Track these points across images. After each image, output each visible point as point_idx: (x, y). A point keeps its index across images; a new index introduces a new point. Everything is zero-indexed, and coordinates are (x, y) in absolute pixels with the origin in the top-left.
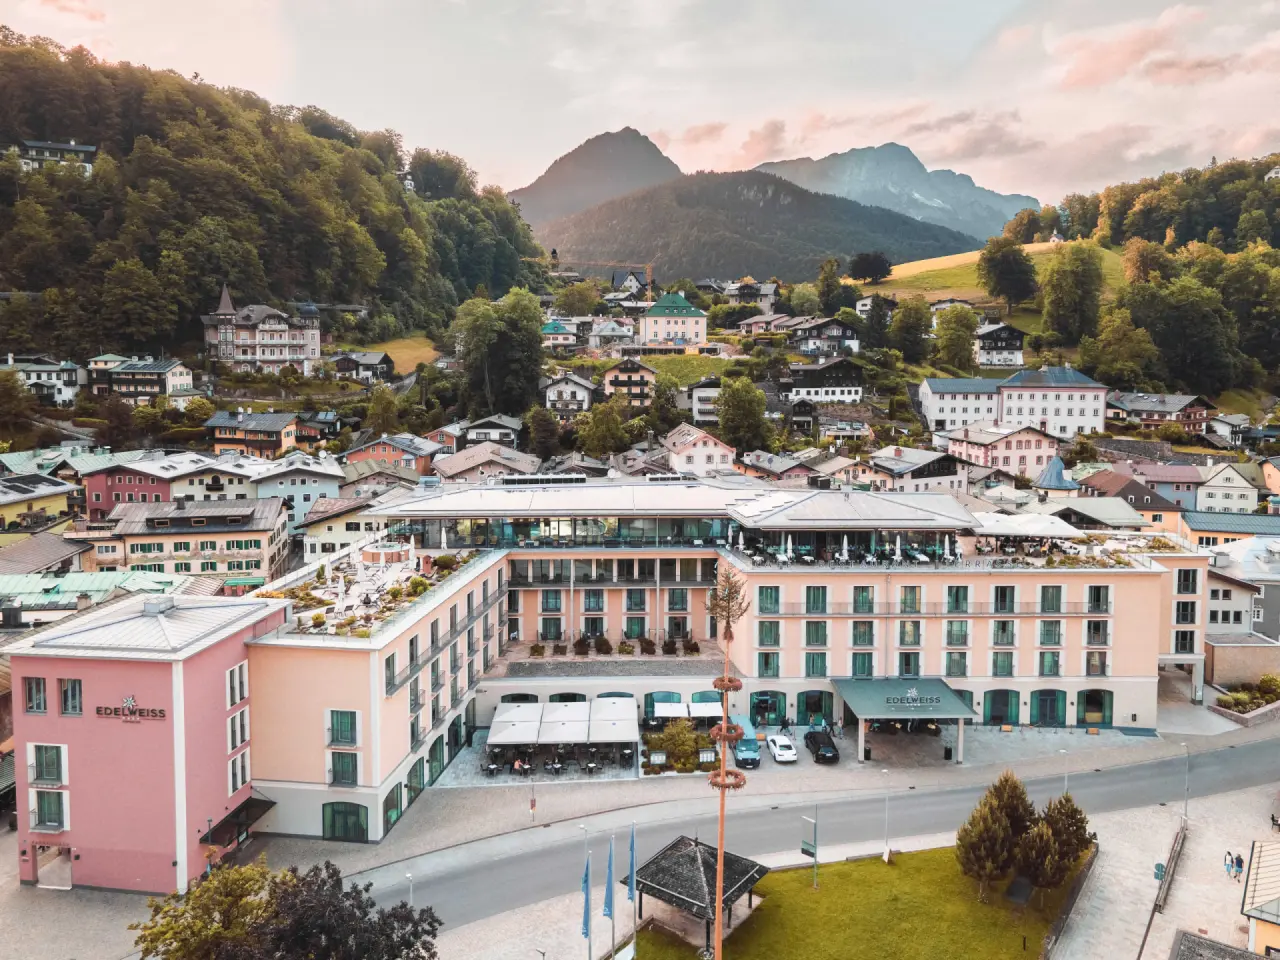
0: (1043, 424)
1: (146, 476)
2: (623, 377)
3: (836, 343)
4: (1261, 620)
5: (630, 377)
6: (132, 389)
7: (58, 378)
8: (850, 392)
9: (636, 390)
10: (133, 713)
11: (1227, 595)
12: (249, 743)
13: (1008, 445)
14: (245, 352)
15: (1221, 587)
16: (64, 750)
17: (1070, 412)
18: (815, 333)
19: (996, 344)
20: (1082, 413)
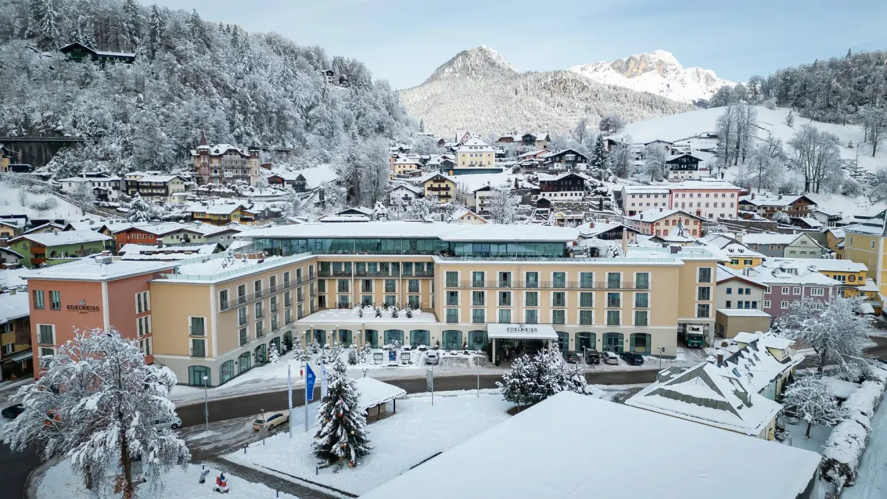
0: (698, 213)
1: (148, 233)
2: (436, 185)
3: (571, 165)
4: (770, 307)
5: (439, 185)
6: (150, 191)
7: (110, 186)
8: (576, 195)
9: (443, 193)
10: (84, 308)
11: (748, 292)
12: (151, 335)
13: (667, 223)
14: (216, 172)
15: (745, 287)
16: (53, 326)
17: (715, 205)
18: (558, 159)
19: (680, 166)
20: (723, 205)
